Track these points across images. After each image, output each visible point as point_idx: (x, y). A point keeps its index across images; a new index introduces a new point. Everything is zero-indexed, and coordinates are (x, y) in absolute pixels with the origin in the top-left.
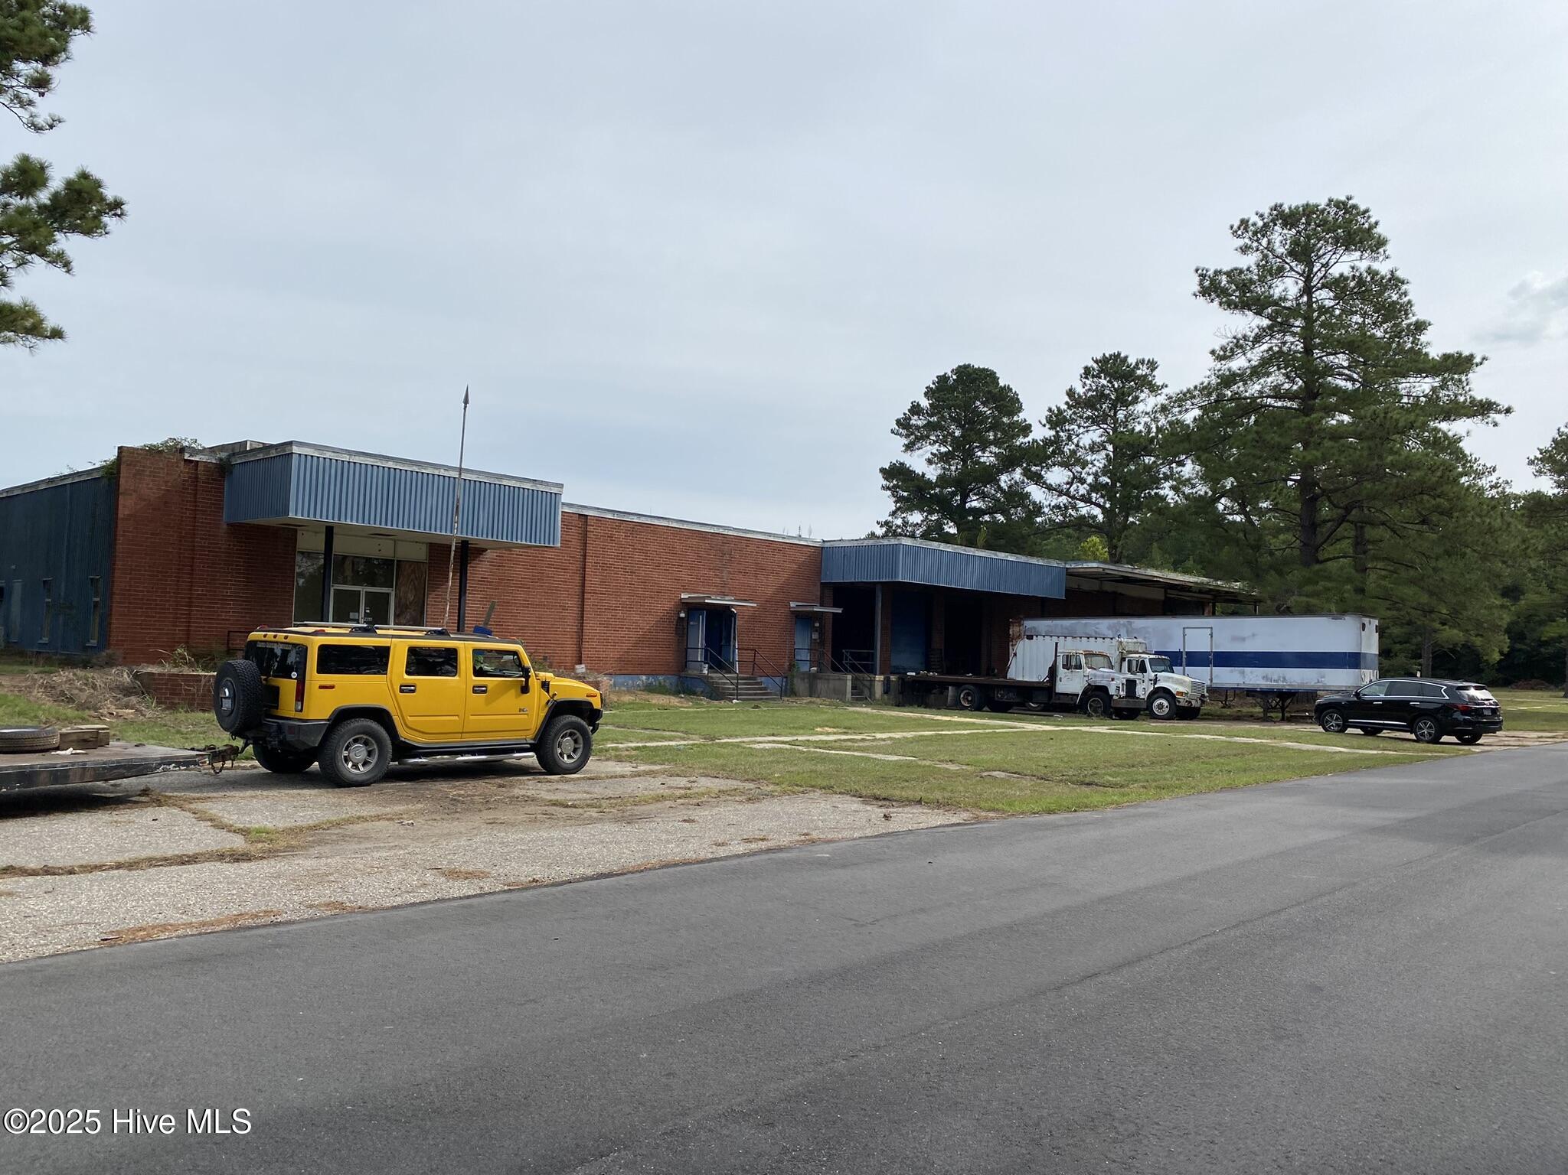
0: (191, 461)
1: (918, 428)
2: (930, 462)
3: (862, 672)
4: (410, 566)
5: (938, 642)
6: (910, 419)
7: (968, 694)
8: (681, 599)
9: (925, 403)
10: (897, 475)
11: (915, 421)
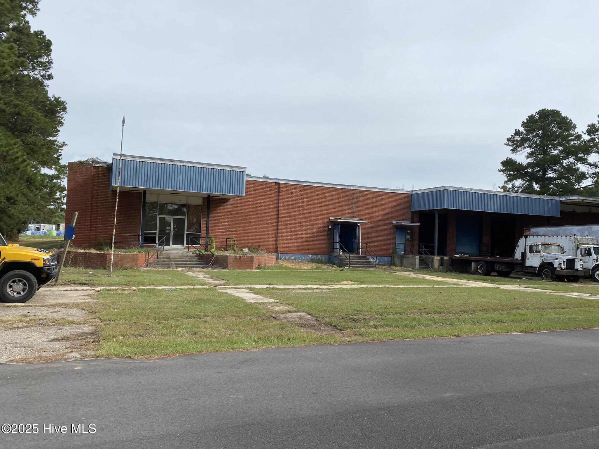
0: (96, 166)
1: (518, 141)
2: (527, 157)
3: (428, 254)
4: (193, 207)
5: (486, 240)
6: (514, 137)
7: (481, 267)
8: (330, 220)
9: (521, 129)
10: (508, 164)
11: (517, 138)
